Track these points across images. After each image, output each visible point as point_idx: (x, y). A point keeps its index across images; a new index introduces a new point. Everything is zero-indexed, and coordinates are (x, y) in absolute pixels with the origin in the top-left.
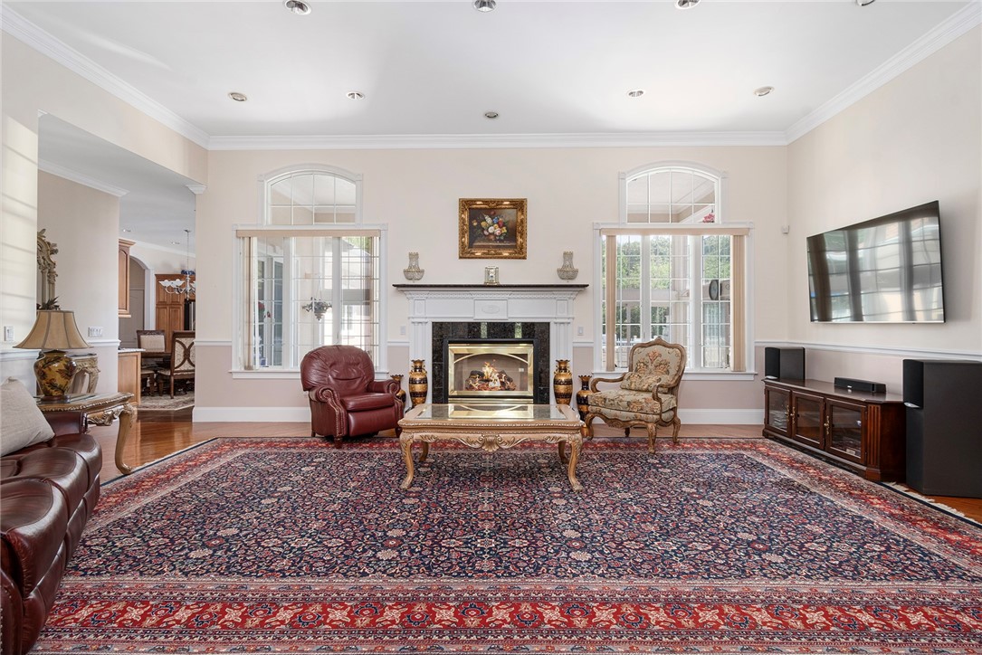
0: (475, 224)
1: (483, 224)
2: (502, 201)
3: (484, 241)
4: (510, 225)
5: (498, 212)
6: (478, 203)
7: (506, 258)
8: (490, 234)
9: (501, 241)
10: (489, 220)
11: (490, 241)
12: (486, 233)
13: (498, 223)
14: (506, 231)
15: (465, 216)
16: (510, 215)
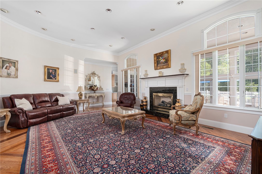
0: (158, 60)
1: (160, 60)
2: (163, 52)
3: (160, 64)
4: (166, 58)
5: (163, 55)
6: (158, 54)
7: (165, 68)
8: (161, 62)
9: (164, 63)
10: (161, 58)
11: (161, 64)
12: (160, 62)
13: (163, 59)
14: (165, 60)
15: (156, 58)
16: (166, 55)
